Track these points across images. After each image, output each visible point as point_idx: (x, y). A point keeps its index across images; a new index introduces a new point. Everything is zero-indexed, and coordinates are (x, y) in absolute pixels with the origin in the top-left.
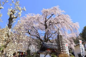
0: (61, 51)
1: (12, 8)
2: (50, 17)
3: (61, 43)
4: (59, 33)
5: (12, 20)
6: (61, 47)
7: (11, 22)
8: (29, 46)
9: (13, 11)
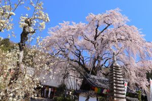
0: (113, 95)
1: (27, 15)
2: (105, 29)
3: (115, 80)
4: (114, 61)
5: (26, 36)
6: (115, 87)
7: (24, 39)
8: (64, 78)
9: (29, 20)
